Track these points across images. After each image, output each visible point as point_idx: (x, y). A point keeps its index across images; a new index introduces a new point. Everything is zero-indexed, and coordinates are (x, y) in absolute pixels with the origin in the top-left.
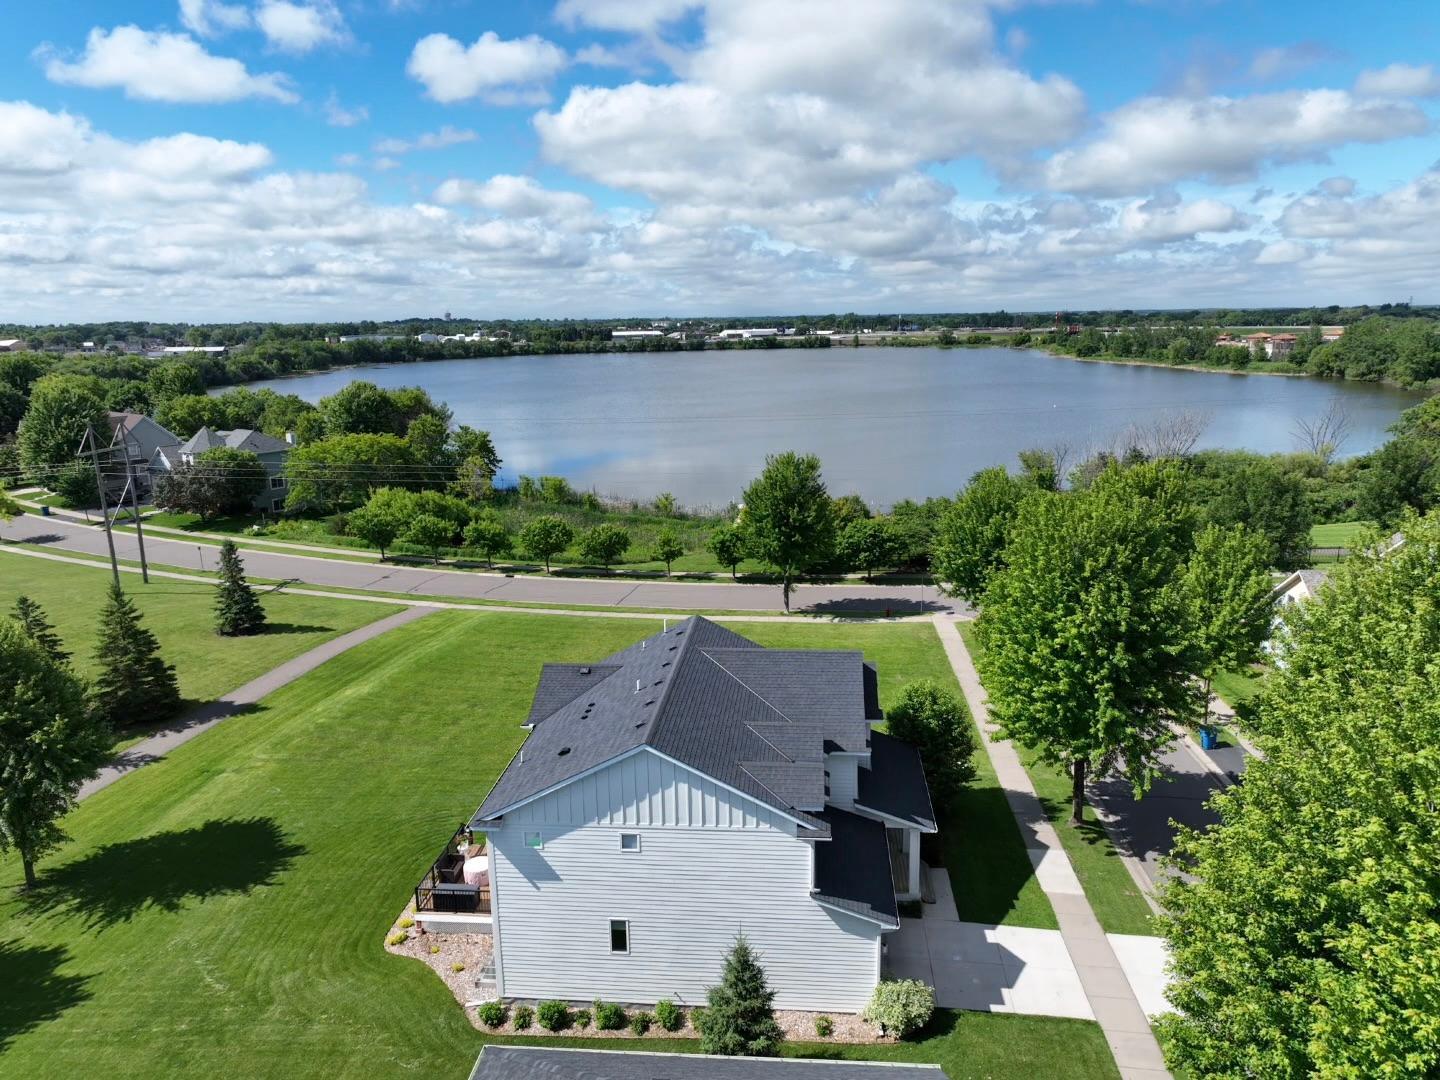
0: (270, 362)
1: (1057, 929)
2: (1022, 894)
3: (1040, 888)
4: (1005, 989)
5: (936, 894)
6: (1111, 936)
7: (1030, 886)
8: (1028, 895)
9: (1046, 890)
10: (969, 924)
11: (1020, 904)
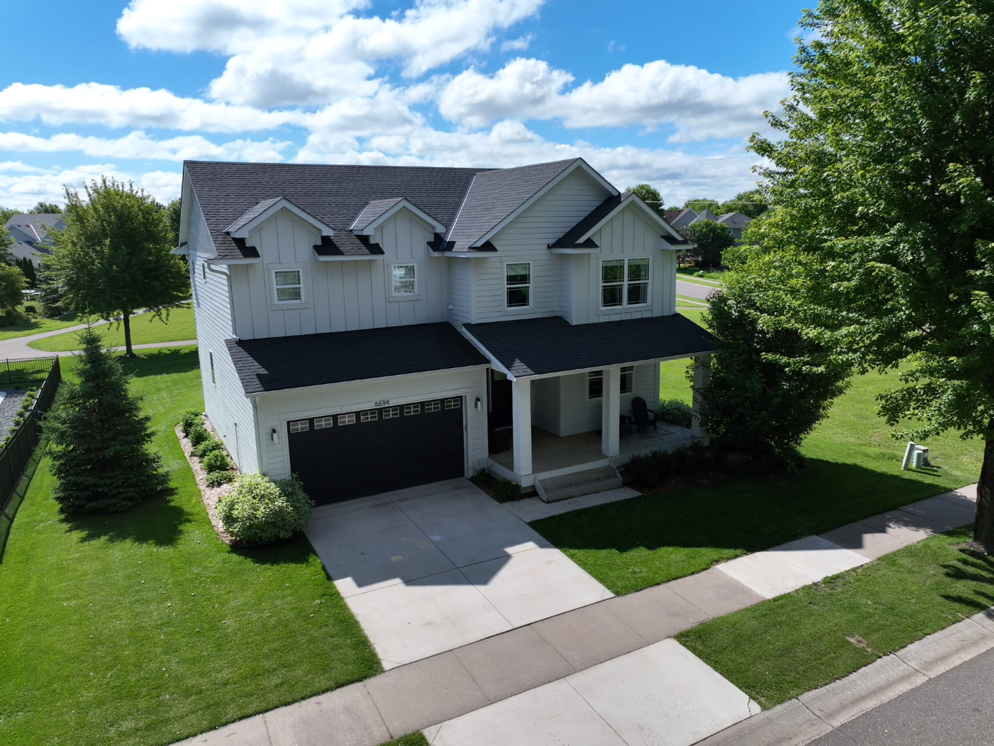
1: (618, 594)
2: (670, 549)
3: (717, 561)
4: (398, 581)
5: (570, 500)
6: (674, 644)
7: (708, 553)
8: (674, 555)
9: (722, 567)
10: (530, 530)
11: (640, 553)
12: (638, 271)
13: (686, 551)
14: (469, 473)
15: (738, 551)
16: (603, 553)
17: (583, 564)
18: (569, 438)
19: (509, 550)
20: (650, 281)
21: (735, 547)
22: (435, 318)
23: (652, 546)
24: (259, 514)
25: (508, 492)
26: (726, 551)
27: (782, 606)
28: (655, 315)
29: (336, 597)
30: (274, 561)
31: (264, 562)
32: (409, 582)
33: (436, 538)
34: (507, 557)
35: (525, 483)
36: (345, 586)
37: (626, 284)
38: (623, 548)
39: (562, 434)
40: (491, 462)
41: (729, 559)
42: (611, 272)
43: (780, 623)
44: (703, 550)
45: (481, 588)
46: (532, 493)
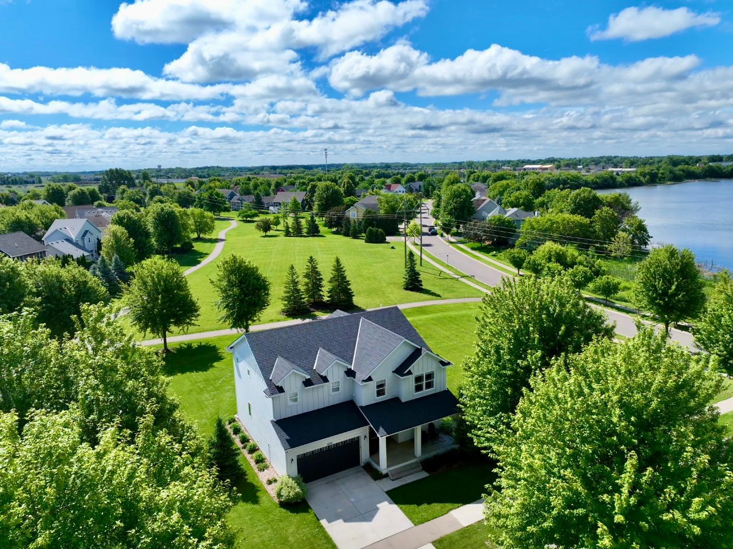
0: (644, 176)
1: (415, 525)
2: (436, 504)
3: (451, 509)
4: (341, 521)
5: (401, 479)
6: (431, 545)
7: (449, 505)
8: (437, 507)
9: (452, 512)
10: (386, 495)
11: (424, 506)
12: (430, 376)
13: (442, 505)
14: (362, 464)
15: (460, 505)
16: (412, 506)
17: (404, 512)
18: (403, 443)
19: (379, 506)
20: (434, 380)
21: (458, 502)
22: (348, 399)
23: (429, 503)
24: (291, 494)
25: (377, 476)
26: (455, 505)
27: (469, 529)
28: (437, 392)
29: (321, 527)
30: (297, 512)
31: (293, 512)
32: (345, 521)
33: (353, 500)
34: (378, 509)
35: (384, 472)
36: (323, 522)
37: (424, 382)
38: (419, 504)
39: (399, 442)
40: (371, 460)
41: (455, 508)
42: (419, 379)
43: (466, 537)
44: (447, 504)
45: (369, 523)
46: (387, 476)
